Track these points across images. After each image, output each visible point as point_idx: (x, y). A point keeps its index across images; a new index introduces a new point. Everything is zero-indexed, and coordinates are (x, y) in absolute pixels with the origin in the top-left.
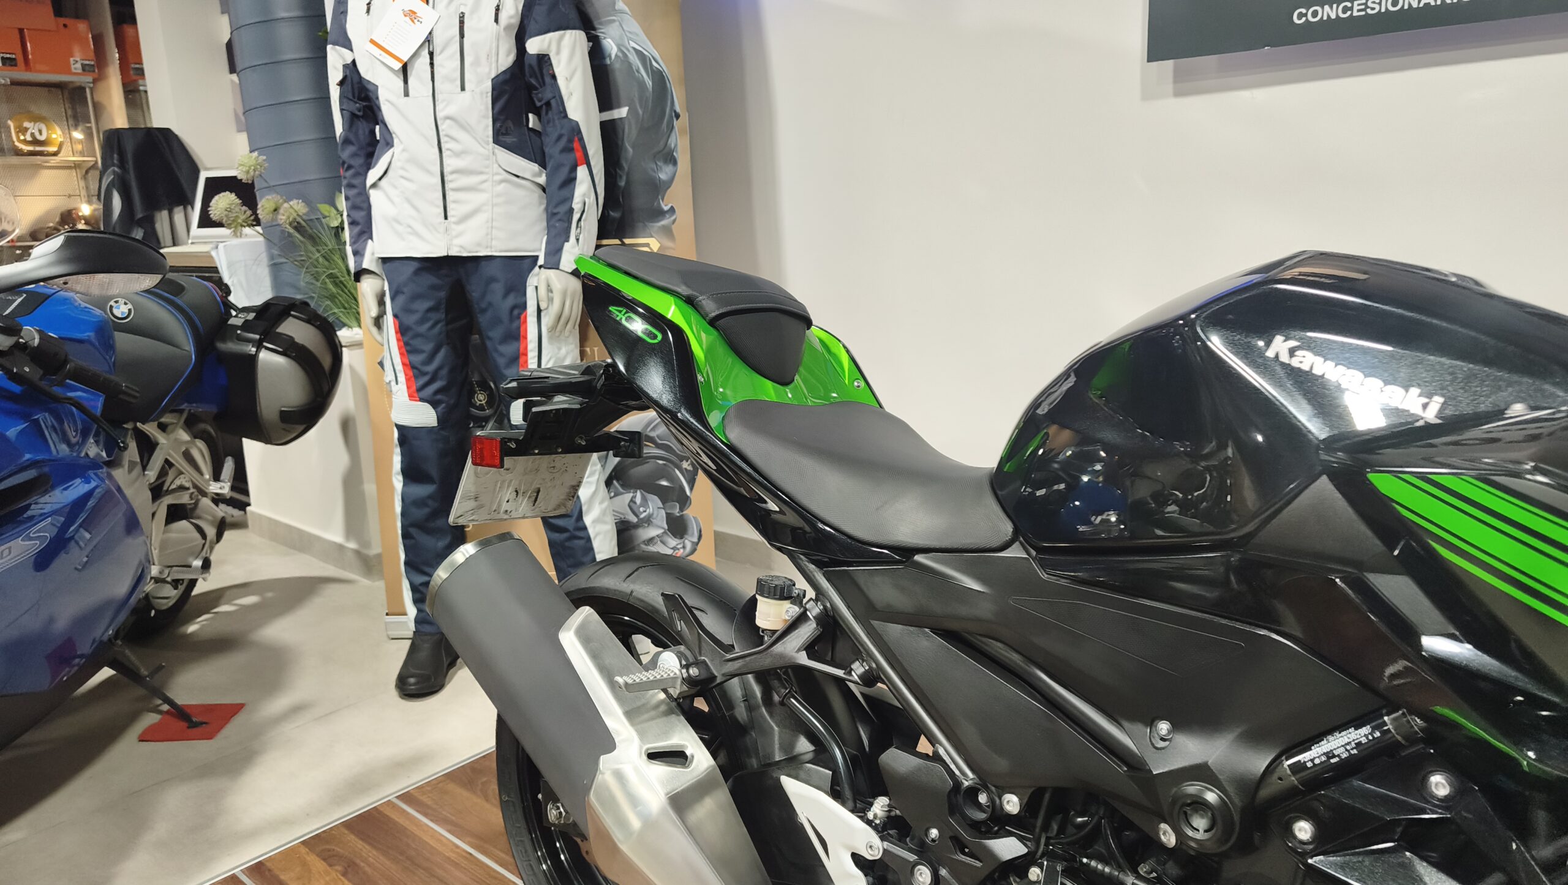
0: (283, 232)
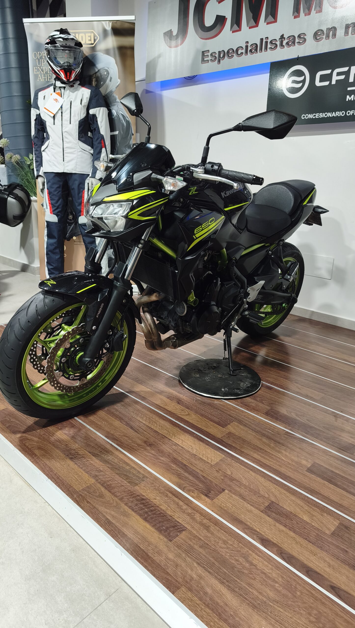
0: (13, 165)
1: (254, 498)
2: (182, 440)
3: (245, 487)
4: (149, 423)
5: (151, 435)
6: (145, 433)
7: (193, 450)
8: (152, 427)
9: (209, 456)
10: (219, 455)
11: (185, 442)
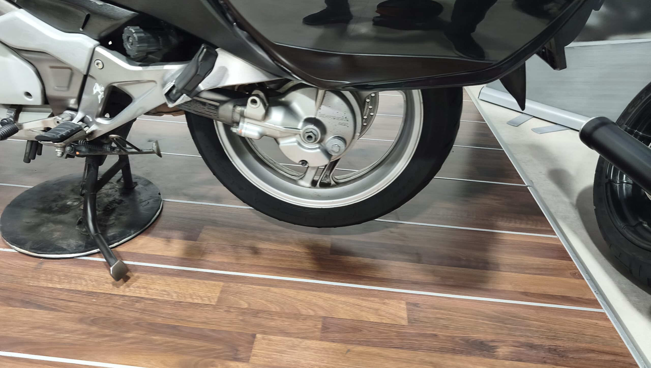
1: (300, 325)
2: (144, 288)
3: (280, 315)
4: (70, 282)
5: (85, 304)
6: (71, 304)
7: (172, 296)
8: (80, 288)
9: (201, 293)
10: (214, 284)
11: (151, 289)
